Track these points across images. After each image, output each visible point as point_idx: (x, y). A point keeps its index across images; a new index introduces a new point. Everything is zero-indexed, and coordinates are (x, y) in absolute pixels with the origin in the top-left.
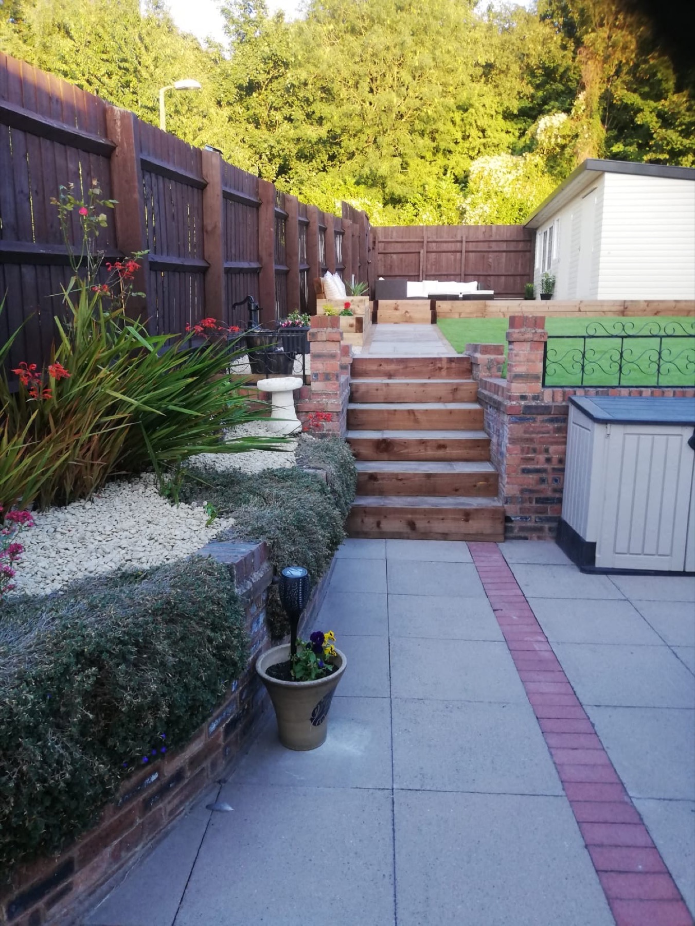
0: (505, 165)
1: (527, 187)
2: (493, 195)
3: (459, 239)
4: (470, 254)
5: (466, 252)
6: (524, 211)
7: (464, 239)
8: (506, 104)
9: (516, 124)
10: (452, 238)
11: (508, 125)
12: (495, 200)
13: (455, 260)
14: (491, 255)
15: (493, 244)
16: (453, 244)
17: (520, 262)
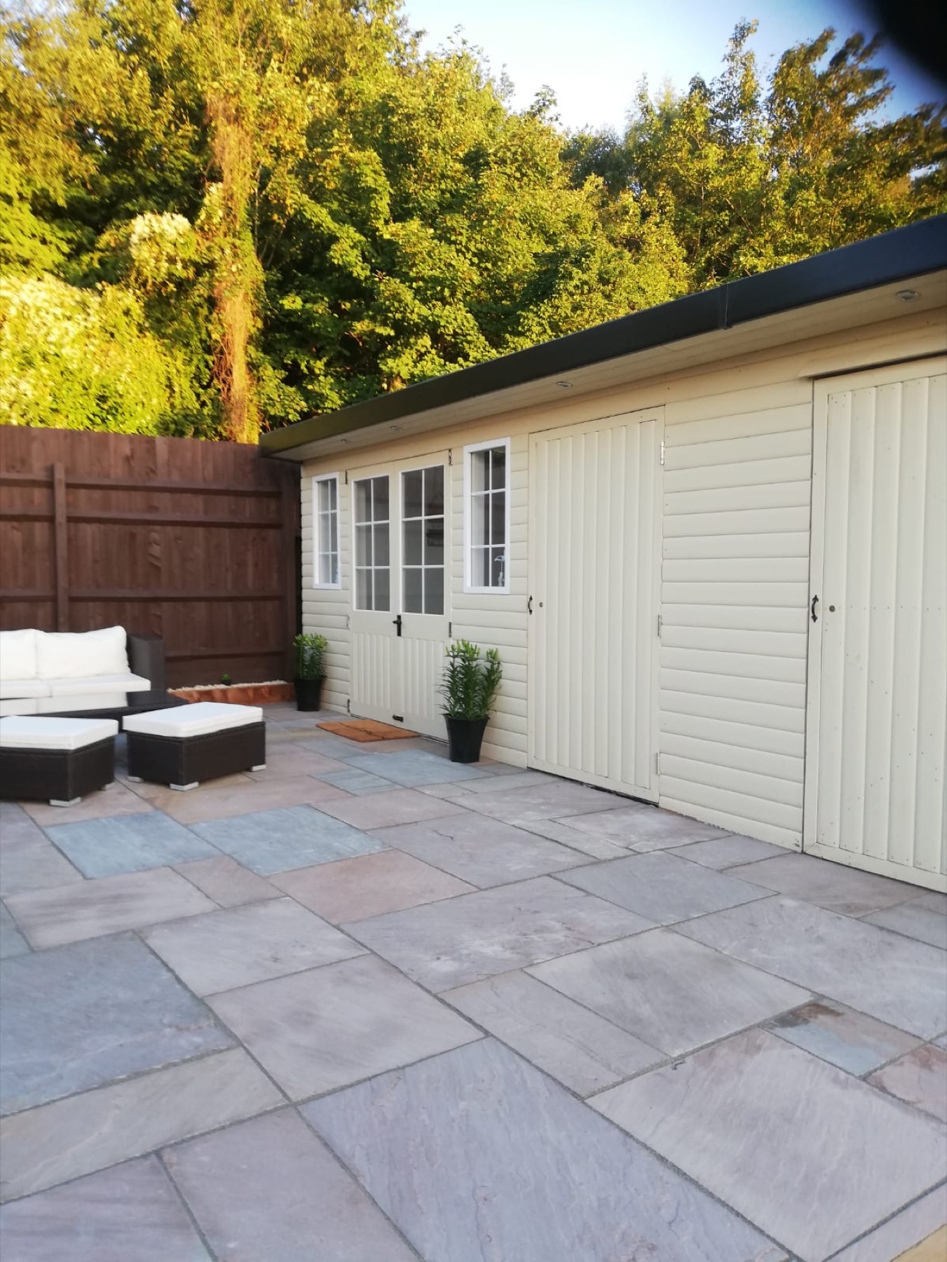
0: (57, 301)
1: (112, 353)
2: (38, 361)
3: (38, 474)
4: (83, 526)
5: (70, 519)
6: (110, 403)
7: (60, 475)
8: (40, 183)
9: (62, 229)
10: (11, 468)
11: (43, 228)
12: (45, 371)
13: (28, 544)
14: (156, 534)
15: (164, 500)
16: (17, 491)
17: (250, 559)
